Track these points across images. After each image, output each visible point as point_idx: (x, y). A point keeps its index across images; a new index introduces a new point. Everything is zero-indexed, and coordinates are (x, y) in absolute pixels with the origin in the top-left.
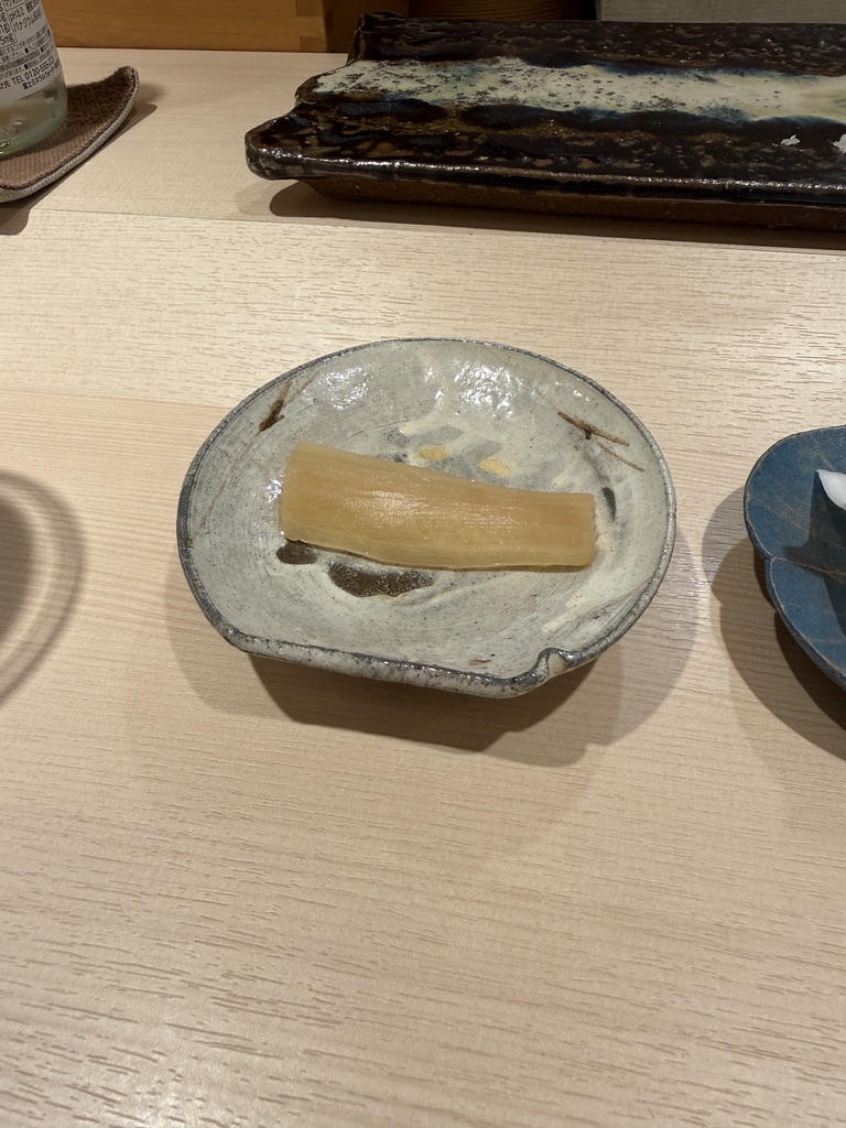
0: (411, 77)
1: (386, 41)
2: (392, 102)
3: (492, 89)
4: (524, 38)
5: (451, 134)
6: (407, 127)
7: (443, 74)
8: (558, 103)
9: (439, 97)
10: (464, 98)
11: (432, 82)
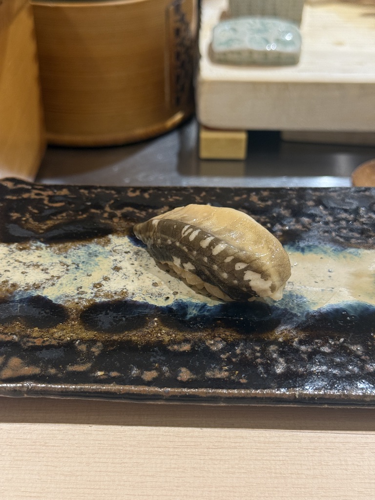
0: (37, 266)
1: (15, 215)
2: (21, 301)
3: (106, 279)
4: (130, 209)
5: (72, 342)
6: (34, 335)
7: (64, 260)
8: (160, 295)
9: (61, 293)
10: (83, 293)
11: (55, 271)
